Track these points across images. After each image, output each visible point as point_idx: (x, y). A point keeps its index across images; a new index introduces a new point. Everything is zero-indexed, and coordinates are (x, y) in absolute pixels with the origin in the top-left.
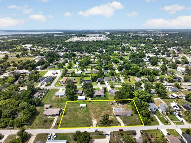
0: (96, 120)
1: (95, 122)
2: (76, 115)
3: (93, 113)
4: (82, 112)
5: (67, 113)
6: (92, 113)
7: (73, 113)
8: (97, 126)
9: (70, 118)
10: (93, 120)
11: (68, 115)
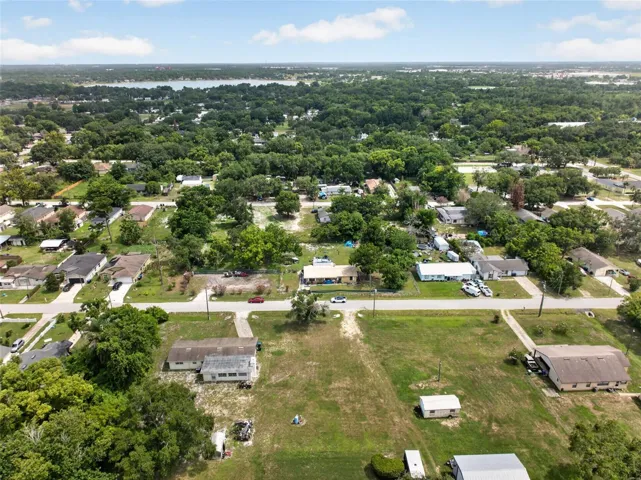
0: (347, 335)
1: (350, 328)
2: (451, 360)
3: (362, 367)
4: (429, 377)
6: (371, 366)
7: (472, 369)
8: (338, 316)
9: (466, 343)
10: (357, 336)
11: (485, 358)
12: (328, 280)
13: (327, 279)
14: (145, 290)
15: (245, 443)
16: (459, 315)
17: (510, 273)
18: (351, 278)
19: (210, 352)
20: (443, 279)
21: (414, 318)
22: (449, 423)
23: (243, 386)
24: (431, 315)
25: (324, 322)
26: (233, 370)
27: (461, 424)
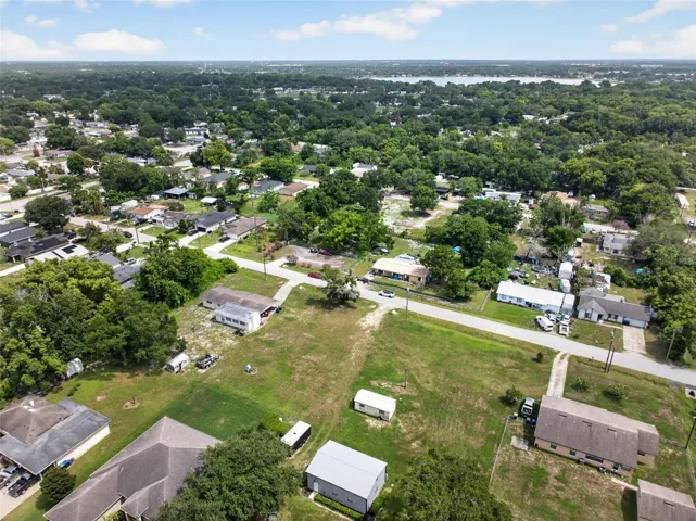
0: (363, 324)
1: (372, 320)
2: (441, 376)
3: (348, 352)
4: (400, 381)
5: (490, 402)
6: (356, 354)
7: (454, 391)
8: (373, 307)
9: (477, 368)
10: (372, 327)
11: (483, 387)
12: (396, 276)
13: (395, 274)
14: (242, 247)
15: (200, 370)
16: (503, 343)
17: (620, 319)
18: (419, 279)
19: (234, 300)
20: (523, 304)
21: (445, 330)
22: (372, 423)
23: (239, 333)
24: (471, 334)
25: (354, 308)
26: (235, 317)
27: (383, 429)
